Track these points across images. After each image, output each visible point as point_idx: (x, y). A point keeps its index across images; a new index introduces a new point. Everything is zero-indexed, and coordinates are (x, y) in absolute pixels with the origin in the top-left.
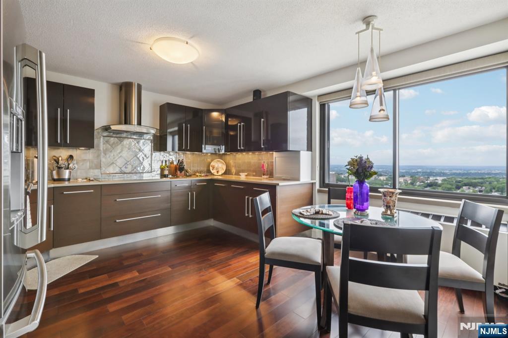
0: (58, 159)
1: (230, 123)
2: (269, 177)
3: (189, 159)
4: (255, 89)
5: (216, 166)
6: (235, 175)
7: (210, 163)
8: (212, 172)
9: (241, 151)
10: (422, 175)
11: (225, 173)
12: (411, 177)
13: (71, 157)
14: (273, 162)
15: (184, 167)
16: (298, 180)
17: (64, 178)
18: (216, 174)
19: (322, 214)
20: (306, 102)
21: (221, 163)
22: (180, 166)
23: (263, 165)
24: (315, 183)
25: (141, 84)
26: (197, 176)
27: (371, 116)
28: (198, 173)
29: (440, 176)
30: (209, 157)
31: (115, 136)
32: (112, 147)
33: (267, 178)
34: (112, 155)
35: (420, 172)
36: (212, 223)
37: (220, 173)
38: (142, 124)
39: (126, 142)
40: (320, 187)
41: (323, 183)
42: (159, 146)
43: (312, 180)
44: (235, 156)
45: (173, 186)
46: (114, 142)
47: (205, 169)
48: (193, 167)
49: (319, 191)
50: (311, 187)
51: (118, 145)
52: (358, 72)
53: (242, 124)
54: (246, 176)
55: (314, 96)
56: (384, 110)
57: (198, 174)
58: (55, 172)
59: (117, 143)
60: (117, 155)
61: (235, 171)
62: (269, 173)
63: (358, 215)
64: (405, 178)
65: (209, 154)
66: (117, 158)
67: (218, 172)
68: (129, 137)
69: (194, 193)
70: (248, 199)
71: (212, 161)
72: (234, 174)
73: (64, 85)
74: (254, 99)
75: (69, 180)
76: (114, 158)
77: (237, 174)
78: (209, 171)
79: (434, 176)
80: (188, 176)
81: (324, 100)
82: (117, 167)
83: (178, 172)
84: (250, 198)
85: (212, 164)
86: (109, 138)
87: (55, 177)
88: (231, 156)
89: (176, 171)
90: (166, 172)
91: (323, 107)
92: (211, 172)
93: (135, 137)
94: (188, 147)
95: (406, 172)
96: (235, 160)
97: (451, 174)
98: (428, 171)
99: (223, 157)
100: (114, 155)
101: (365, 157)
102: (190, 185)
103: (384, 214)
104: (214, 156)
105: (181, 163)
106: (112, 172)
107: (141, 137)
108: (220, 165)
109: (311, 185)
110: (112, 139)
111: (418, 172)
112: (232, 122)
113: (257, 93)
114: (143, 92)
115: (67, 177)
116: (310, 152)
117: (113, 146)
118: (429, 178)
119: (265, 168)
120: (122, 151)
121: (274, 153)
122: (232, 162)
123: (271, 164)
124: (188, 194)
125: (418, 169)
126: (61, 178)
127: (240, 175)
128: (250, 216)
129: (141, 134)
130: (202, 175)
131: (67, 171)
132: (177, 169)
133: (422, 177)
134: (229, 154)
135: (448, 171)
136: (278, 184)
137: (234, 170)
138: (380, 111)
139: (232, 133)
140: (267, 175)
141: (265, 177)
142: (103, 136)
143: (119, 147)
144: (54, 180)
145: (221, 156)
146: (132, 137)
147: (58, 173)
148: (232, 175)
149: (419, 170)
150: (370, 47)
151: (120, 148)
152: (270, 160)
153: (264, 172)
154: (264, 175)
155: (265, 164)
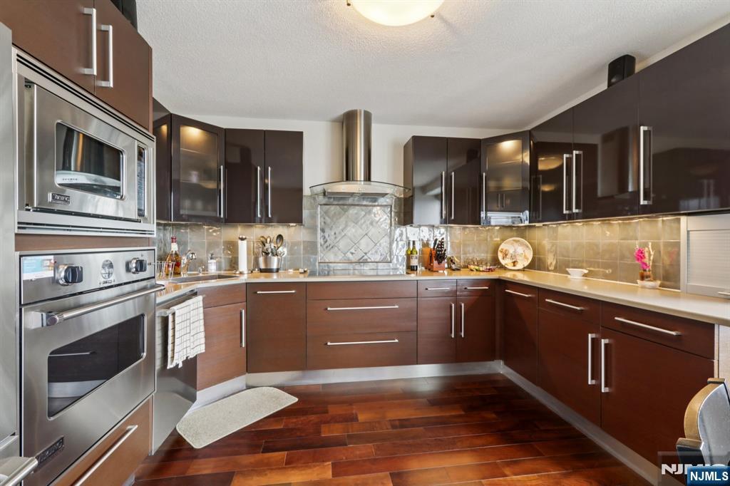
0: (266, 240)
1: (541, 167)
3: (455, 238)
4: (616, 57)
5: (511, 251)
6: (556, 270)
7: (498, 246)
8: (503, 262)
9: (571, 217)
11: (531, 266)
13: (280, 237)
14: (678, 245)
15: (444, 254)
17: (272, 268)
18: (510, 267)
21: (522, 244)
22: (437, 251)
23: (640, 252)
25: (368, 110)
26: (472, 270)
28: (474, 265)
30: (496, 233)
31: (336, 203)
32: (332, 220)
33: (654, 288)
34: (333, 233)
36: (499, 368)
37: (520, 266)
38: (372, 180)
39: (353, 211)
42: (402, 215)
44: (555, 230)
45: (421, 289)
46: (335, 213)
47: (489, 256)
48: (465, 253)
51: (340, 218)
53: (575, 152)
54: (585, 275)
57: (472, 267)
58: (261, 260)
59: (339, 214)
60: (340, 233)
61: (554, 263)
62: (661, 272)
65: (498, 228)
66: (340, 238)
67: (514, 263)
68: (357, 203)
69: (463, 305)
70: (596, 343)
71: (503, 240)
72: (552, 268)
73: (265, 132)
74: (610, 84)
75: (278, 270)
76: (336, 238)
77: (562, 268)
78: (496, 262)
80: (454, 270)
82: (340, 252)
83: (435, 263)
84: (603, 342)
85: (503, 246)
86: (328, 207)
87: (262, 266)
88: (546, 231)
89: (431, 261)
90: (414, 262)
92: (499, 263)
93: (365, 203)
94: (451, 216)
96: (556, 238)
99: (527, 233)
100: (335, 234)
102: (455, 288)
104: (507, 232)
105: (440, 245)
106: (332, 260)
107: (375, 201)
108: (520, 250)
110: (333, 208)
112: (546, 164)
114: (374, 127)
115: (275, 266)
117: (335, 219)
119: (648, 260)
120: (346, 226)
121: (683, 219)
122: (546, 243)
124: (451, 307)
126: (269, 268)
127: (568, 273)
128: (604, 390)
129: (374, 197)
130: (481, 269)
131: (275, 259)
132: (433, 255)
134: (538, 227)
137: (551, 260)
139: (546, 188)
140: (655, 279)
141: (647, 283)
142: (321, 205)
143: (343, 220)
144: (261, 271)
145: (521, 232)
146: (361, 203)
147: (266, 261)
148: (549, 270)
151: (344, 222)
152: (666, 238)
153: (645, 270)
154: (643, 278)
155: (647, 249)
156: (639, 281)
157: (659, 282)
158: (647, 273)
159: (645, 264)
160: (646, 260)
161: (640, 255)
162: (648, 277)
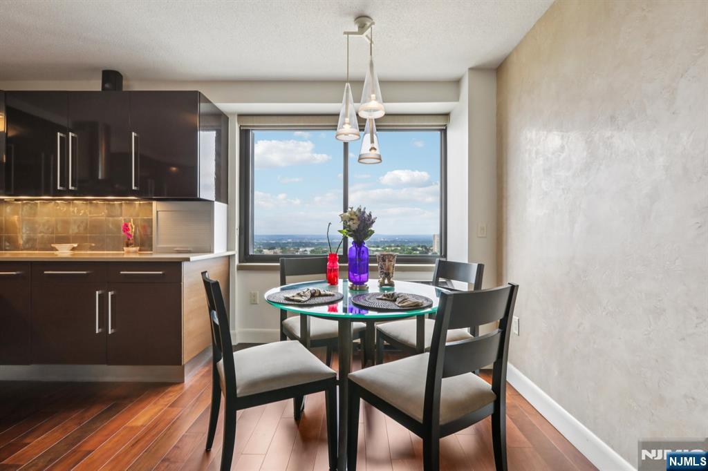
2: (140, 250)
4: (109, 68)
10: (292, 247)
12: (282, 249)
14: (151, 220)
16: (211, 251)
19: (320, 295)
20: (219, 120)
23: (126, 225)
24: (234, 255)
27: (360, 155)
29: (309, 247)
33: (135, 251)
35: (290, 243)
40: (240, 262)
41: (245, 256)
43: (228, 250)
49: (240, 268)
50: (227, 262)
52: (347, 90)
53: (71, 134)
54: (73, 249)
55: (232, 114)
56: (375, 149)
62: (139, 240)
63: (356, 290)
64: (275, 250)
70: (103, 299)
74: (103, 88)
79: (304, 247)
81: (248, 123)
84: (110, 293)
91: (245, 135)
95: (276, 243)
97: (318, 245)
98: (298, 241)
101: (367, 213)
103: (382, 284)
109: (227, 259)
111: (288, 243)
113: (112, 77)
116: (225, 205)
118: (298, 249)
119: (132, 231)
121: (154, 203)
123: (148, 224)
125: (289, 238)
127: (54, 250)
128: (111, 332)
133: (292, 249)
135: (315, 241)
136: (188, 260)
138: (370, 150)
140: (136, 246)
141: (132, 248)
149: (290, 240)
150: (369, 60)
152: (143, 216)
153: (129, 239)
154: (128, 245)
155: (130, 224)
156: (125, 248)
157: (138, 248)
158: (131, 241)
159: (129, 235)
160: (130, 232)
161: (126, 228)
162: (131, 244)
